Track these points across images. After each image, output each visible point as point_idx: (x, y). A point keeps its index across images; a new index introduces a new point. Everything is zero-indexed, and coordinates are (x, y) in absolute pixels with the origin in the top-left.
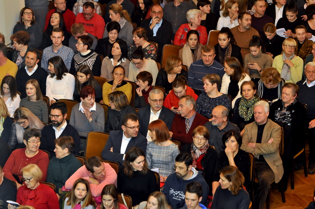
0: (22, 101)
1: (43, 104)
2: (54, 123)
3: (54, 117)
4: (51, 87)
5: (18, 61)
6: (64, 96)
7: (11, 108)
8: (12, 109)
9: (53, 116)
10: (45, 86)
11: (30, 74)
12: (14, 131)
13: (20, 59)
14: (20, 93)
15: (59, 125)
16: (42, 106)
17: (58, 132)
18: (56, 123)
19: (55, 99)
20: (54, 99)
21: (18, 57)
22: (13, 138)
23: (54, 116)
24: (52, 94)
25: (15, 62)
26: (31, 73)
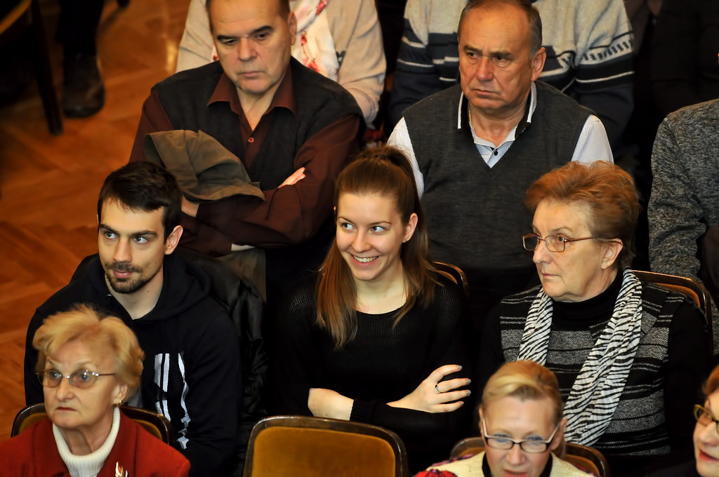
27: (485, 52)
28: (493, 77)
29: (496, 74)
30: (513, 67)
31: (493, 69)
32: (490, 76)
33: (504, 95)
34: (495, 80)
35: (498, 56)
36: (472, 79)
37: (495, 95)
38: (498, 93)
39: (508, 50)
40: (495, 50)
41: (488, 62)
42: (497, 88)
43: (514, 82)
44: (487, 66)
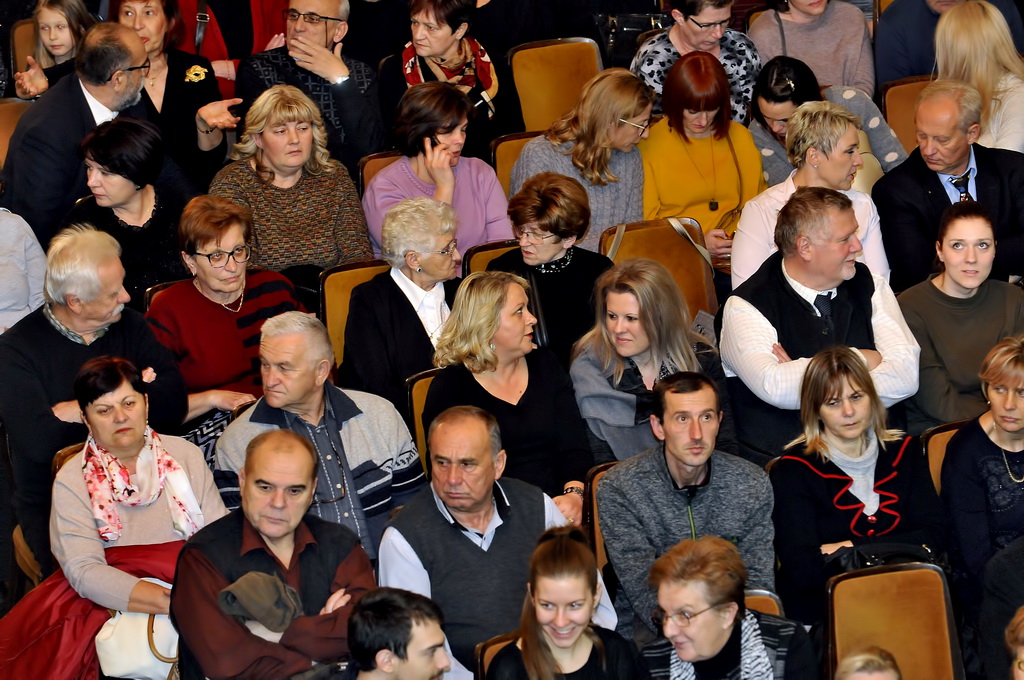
27: (454, 459)
28: (463, 480)
29: (464, 478)
30: (478, 470)
31: (462, 474)
32: (459, 481)
33: (473, 495)
34: (464, 483)
35: (465, 462)
36: (444, 484)
37: (465, 496)
38: (468, 494)
39: (473, 456)
40: (462, 457)
41: (457, 468)
42: (467, 490)
43: (481, 483)
44: (456, 472)
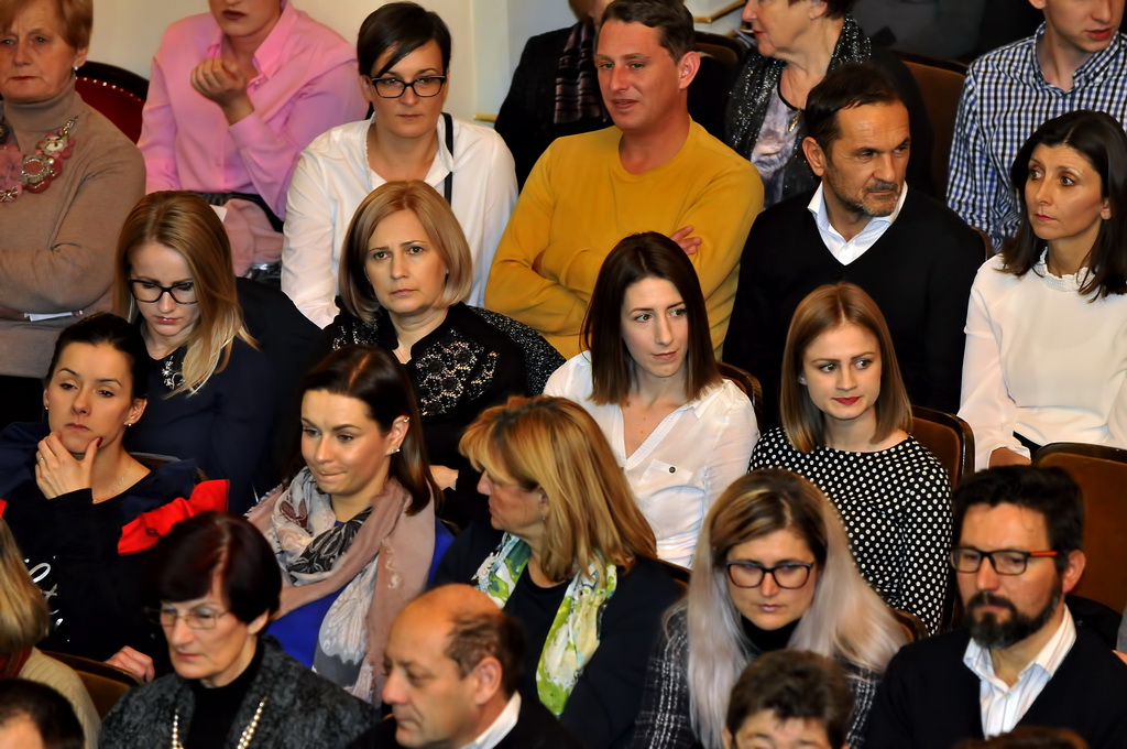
0: (764, 450)
1: (916, 476)
2: (989, 618)
3: (993, 563)
4: (1005, 347)
5: (764, 148)
6: (1101, 422)
7: (680, 487)
8: (685, 496)
9: (984, 554)
10: (960, 341)
11: (846, 251)
12: (669, 667)
13: (781, 130)
14: (756, 385)
15: (1020, 630)
16: (911, 486)
17: (1007, 696)
18: (1002, 615)
19: (1025, 442)
20: (1015, 445)
21: (769, 117)
22: (665, 720)
23: (989, 555)
24: (1004, 404)
25: (745, 150)
26: (852, 246)
